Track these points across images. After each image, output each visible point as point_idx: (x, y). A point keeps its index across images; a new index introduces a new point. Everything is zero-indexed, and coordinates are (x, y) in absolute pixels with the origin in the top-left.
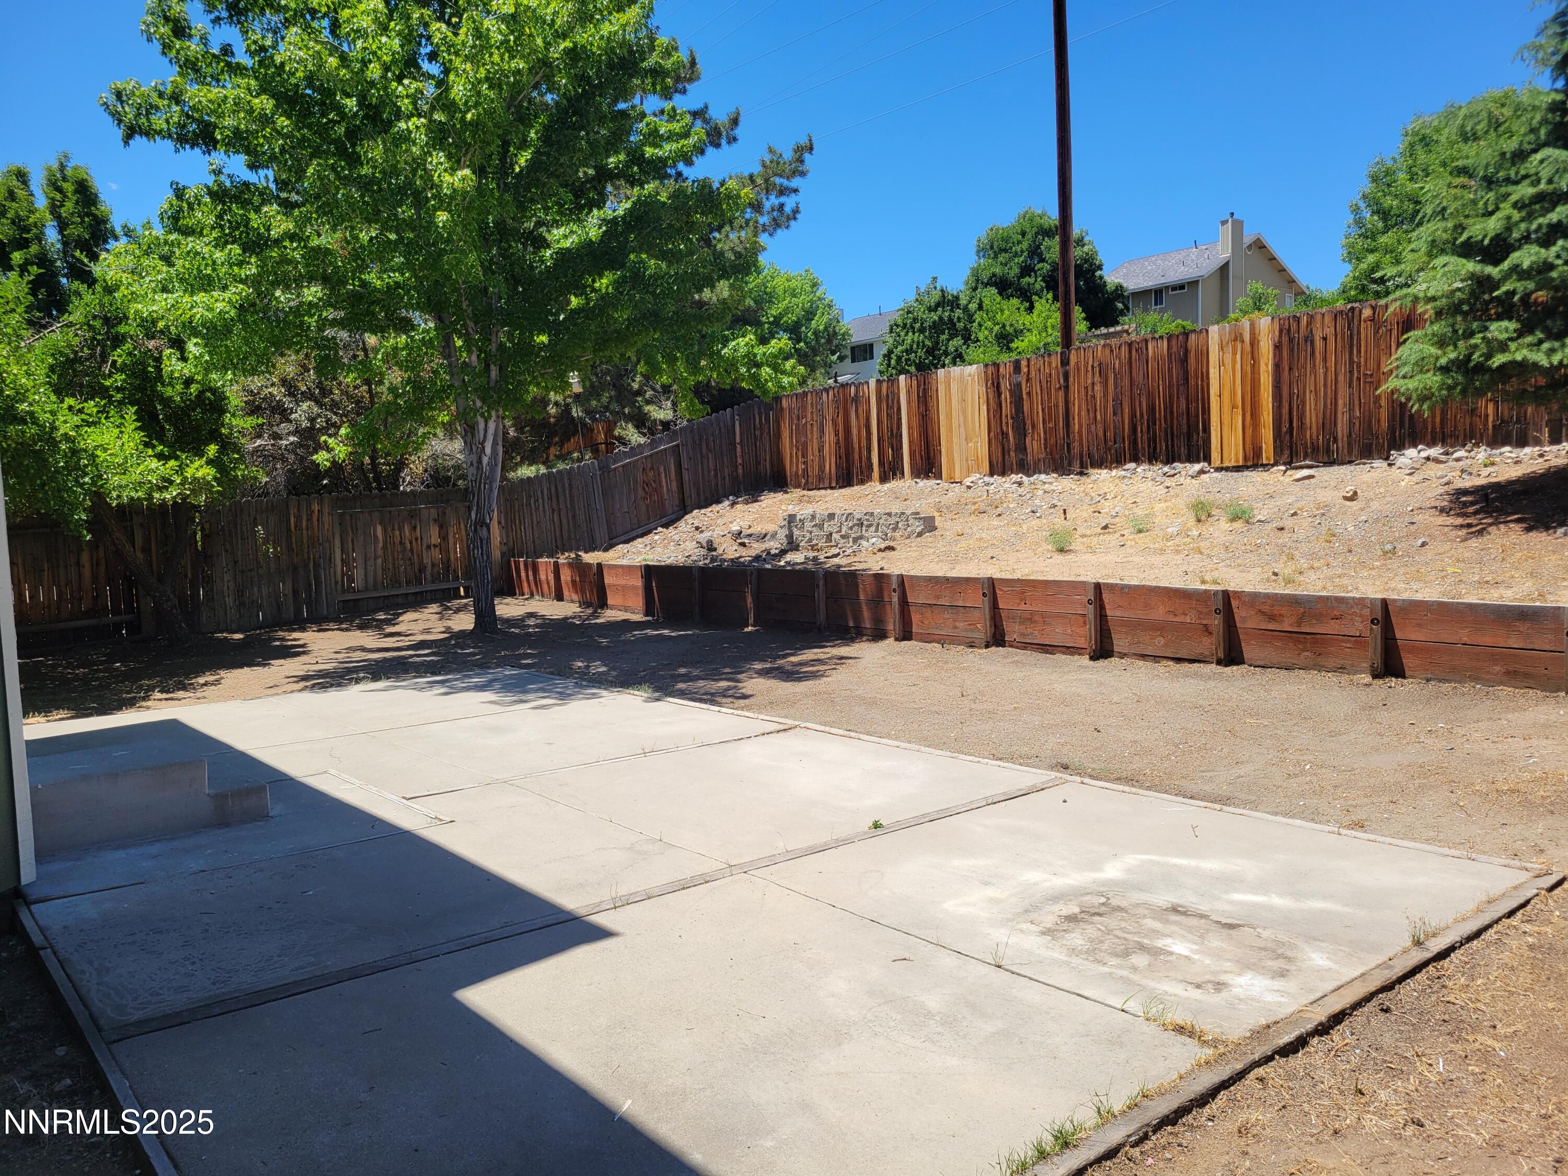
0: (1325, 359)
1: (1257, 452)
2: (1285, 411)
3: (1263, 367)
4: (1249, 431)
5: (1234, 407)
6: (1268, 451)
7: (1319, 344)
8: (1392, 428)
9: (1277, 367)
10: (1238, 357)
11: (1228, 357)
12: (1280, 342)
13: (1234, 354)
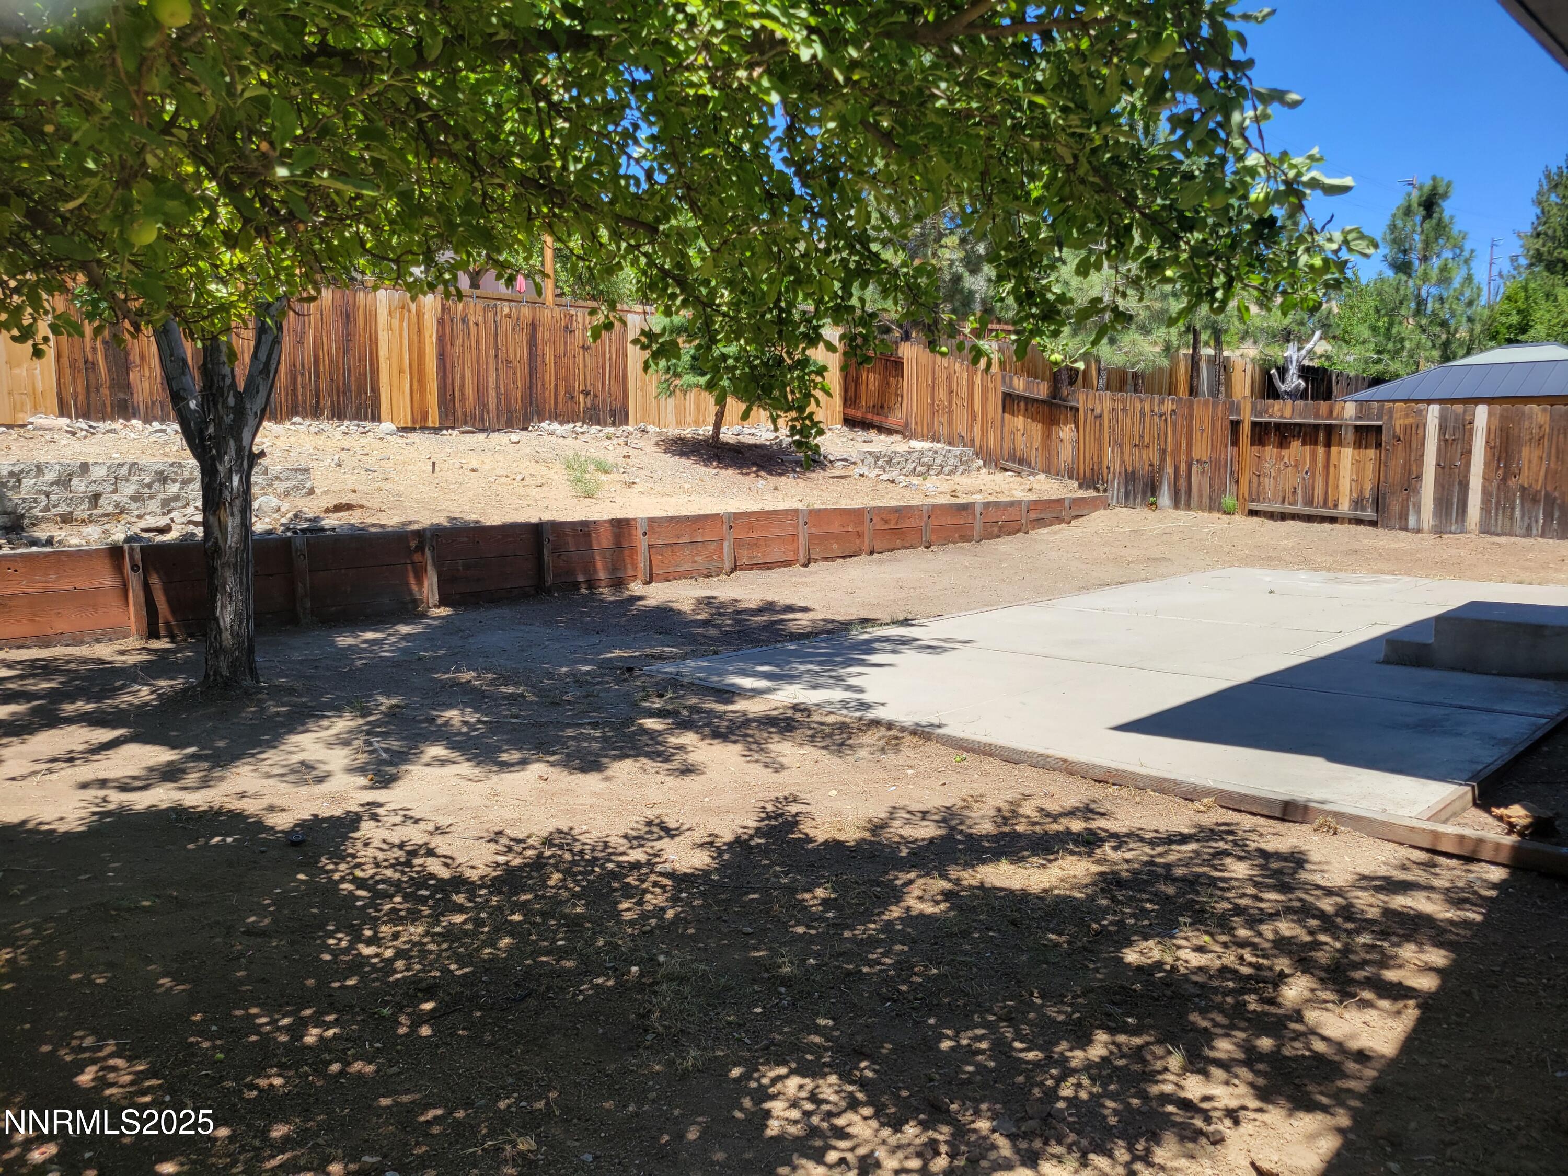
0: (478, 342)
1: (425, 416)
2: (449, 381)
3: (427, 340)
4: (417, 396)
5: (401, 371)
6: (433, 419)
7: (472, 327)
8: (524, 406)
9: (441, 339)
10: (405, 324)
11: (396, 323)
12: (442, 318)
13: (401, 321)
